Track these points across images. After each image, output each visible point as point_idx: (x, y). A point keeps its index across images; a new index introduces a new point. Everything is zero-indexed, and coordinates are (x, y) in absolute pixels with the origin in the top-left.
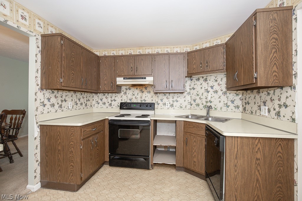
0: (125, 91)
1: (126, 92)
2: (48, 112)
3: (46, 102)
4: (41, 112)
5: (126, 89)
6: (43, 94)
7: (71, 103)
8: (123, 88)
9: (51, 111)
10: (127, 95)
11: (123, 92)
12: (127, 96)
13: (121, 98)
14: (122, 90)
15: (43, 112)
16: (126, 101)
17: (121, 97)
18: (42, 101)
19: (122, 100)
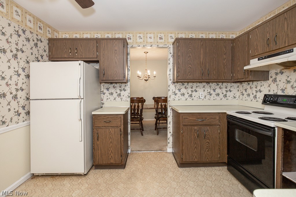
0: (274, 77)
1: (275, 79)
2: (179, 100)
3: (177, 92)
4: (173, 99)
5: (277, 74)
6: (175, 86)
7: (203, 93)
8: (272, 73)
9: (181, 99)
10: (278, 82)
11: (272, 79)
12: (277, 85)
13: (269, 88)
14: (270, 75)
15: (175, 99)
16: (275, 92)
17: (269, 86)
18: (174, 91)
19: (269, 91)
